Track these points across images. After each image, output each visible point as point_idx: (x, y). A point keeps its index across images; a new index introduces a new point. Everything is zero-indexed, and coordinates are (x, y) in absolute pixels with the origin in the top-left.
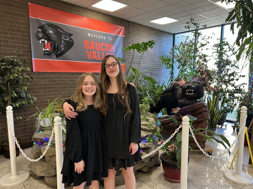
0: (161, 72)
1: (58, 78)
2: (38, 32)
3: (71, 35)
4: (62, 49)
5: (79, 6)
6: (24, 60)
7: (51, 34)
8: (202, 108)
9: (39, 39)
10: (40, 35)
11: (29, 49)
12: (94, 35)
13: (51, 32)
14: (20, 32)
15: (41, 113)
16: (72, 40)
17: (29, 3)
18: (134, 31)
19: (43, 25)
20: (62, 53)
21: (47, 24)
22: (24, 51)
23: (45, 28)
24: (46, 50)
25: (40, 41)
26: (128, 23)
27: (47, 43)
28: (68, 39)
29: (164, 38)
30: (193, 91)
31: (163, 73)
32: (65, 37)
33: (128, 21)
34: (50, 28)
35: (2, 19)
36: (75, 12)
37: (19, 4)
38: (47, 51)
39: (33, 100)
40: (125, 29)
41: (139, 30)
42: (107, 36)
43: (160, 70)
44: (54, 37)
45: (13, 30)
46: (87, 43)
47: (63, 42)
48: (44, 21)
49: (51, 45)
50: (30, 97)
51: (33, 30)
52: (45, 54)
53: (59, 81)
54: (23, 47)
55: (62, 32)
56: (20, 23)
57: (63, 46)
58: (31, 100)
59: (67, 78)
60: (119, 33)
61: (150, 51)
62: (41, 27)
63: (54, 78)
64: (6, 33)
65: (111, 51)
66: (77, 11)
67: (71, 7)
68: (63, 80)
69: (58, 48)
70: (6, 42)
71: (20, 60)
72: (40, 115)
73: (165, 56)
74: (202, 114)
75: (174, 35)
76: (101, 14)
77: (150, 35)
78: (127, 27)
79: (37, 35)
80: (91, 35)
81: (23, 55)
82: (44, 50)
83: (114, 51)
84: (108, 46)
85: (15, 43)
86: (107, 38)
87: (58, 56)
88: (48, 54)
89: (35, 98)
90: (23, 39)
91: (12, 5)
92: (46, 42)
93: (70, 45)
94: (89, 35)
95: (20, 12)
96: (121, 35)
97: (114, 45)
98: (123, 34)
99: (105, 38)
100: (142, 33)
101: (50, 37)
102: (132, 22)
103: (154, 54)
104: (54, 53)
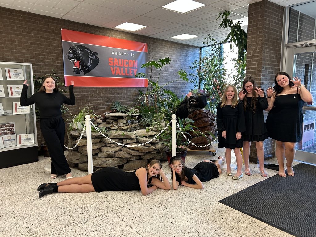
0: (187, 86)
1: (86, 92)
2: (69, 53)
3: (97, 54)
4: (89, 67)
5: (103, 28)
6: (59, 77)
7: (79, 53)
8: (202, 114)
9: (70, 58)
10: (71, 55)
11: (61, 67)
12: (117, 53)
13: (80, 52)
14: (55, 54)
15: (74, 118)
16: (98, 58)
17: (62, 29)
18: (157, 47)
19: (73, 46)
20: (89, 70)
21: (76, 46)
22: (58, 69)
23: (75, 49)
24: (76, 67)
25: (71, 60)
26: (150, 40)
27: (77, 62)
28: (94, 57)
29: (190, 52)
30: (195, 100)
31: (189, 87)
32: (92, 56)
33: (151, 38)
34: (79, 49)
35: (41, 44)
36: (100, 33)
37: (54, 31)
38: (76, 69)
39: (66, 111)
40: (148, 45)
41: (162, 46)
42: (130, 53)
43: (186, 84)
44: (82, 56)
45: (50, 52)
46: (111, 60)
47: (90, 60)
48: (73, 43)
49: (80, 63)
50: (64, 107)
51: (65, 51)
52: (75, 71)
53: (87, 94)
54: (57, 66)
55: (89, 51)
56: (55, 46)
57: (90, 64)
58: (64, 110)
59: (94, 92)
60: (141, 50)
61: (175, 65)
62: (72, 48)
63: (82, 92)
64: (44, 55)
65: (134, 67)
66: (102, 32)
67: (96, 29)
68: (91, 94)
69: (86, 66)
70: (44, 62)
71: (56, 77)
72: (73, 119)
73: (182, 71)
74: (203, 119)
75: (201, 48)
76: (123, 33)
77: (174, 50)
78: (150, 44)
79: (68, 55)
80: (115, 53)
81: (57, 73)
82: (74, 67)
83: (137, 67)
84: (131, 62)
85: (51, 63)
86: (130, 55)
87: (86, 73)
88: (77, 71)
89: (67, 109)
90: (57, 60)
91: (48, 32)
92: (76, 60)
93: (96, 62)
94: (113, 53)
95: (54, 37)
96: (143, 51)
97: (137, 61)
98: (146, 50)
99: (128, 55)
100: (165, 48)
101: (79, 57)
102: (155, 39)
103: (179, 68)
104: (82, 70)
